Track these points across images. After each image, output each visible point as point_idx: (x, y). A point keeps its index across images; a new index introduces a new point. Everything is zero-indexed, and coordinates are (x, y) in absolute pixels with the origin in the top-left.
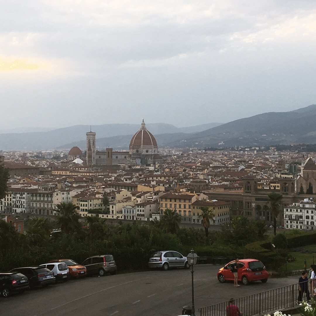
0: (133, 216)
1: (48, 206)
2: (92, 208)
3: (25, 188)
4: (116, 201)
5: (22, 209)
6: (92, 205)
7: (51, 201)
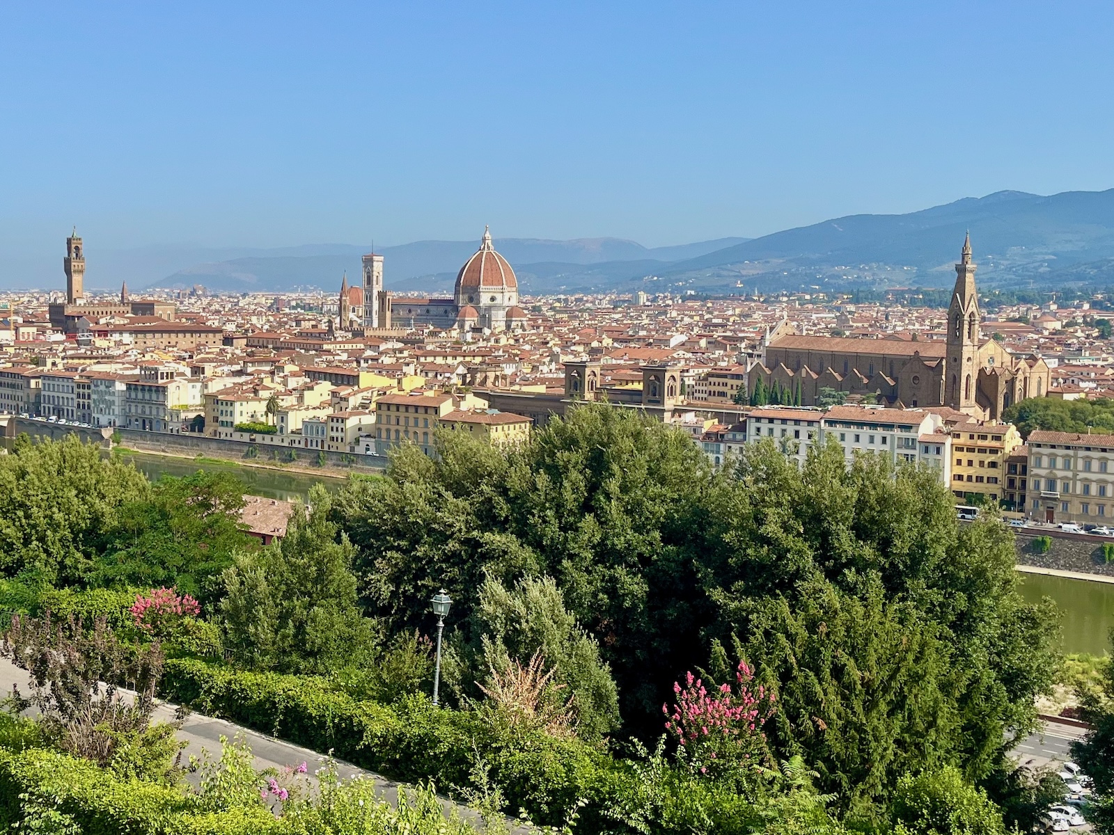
0: (322, 441)
1: (158, 412)
2: (243, 420)
5: (110, 417)
6: (244, 413)
7: (164, 403)
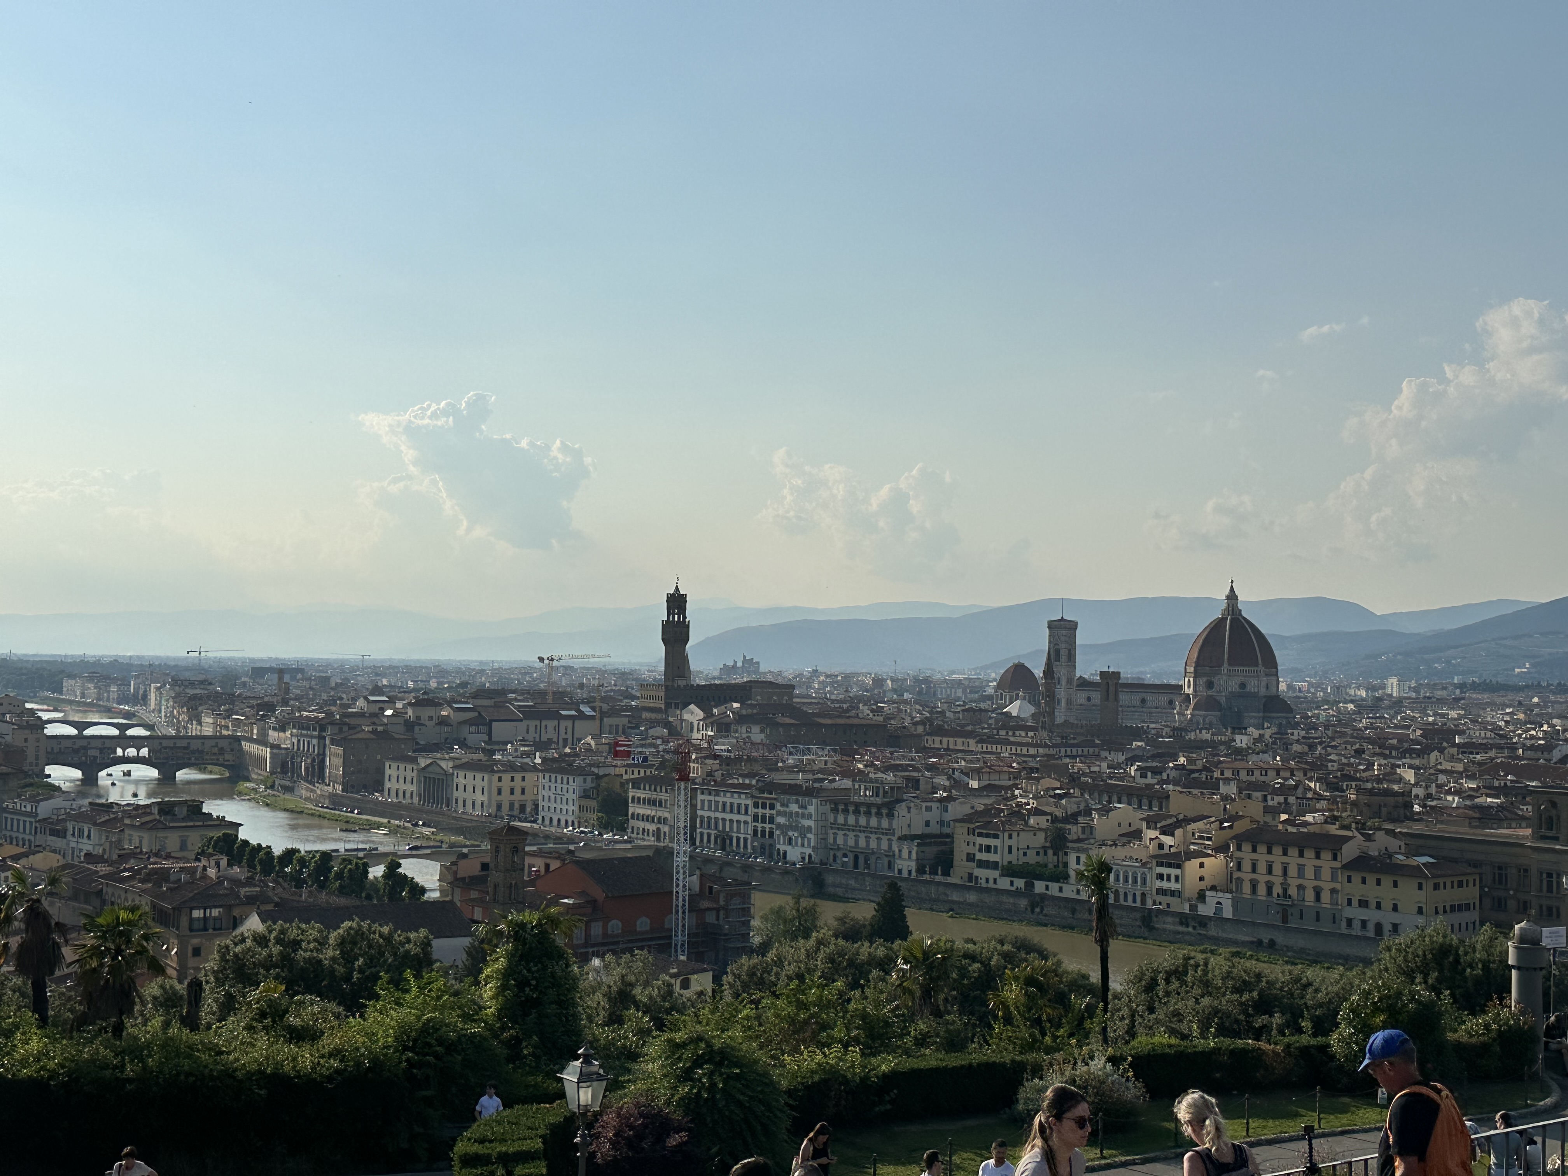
0: (1143, 896)
1: (879, 844)
2: (1013, 858)
3: (817, 785)
4: (1092, 841)
5: (804, 850)
6: (1014, 850)
7: (890, 832)
